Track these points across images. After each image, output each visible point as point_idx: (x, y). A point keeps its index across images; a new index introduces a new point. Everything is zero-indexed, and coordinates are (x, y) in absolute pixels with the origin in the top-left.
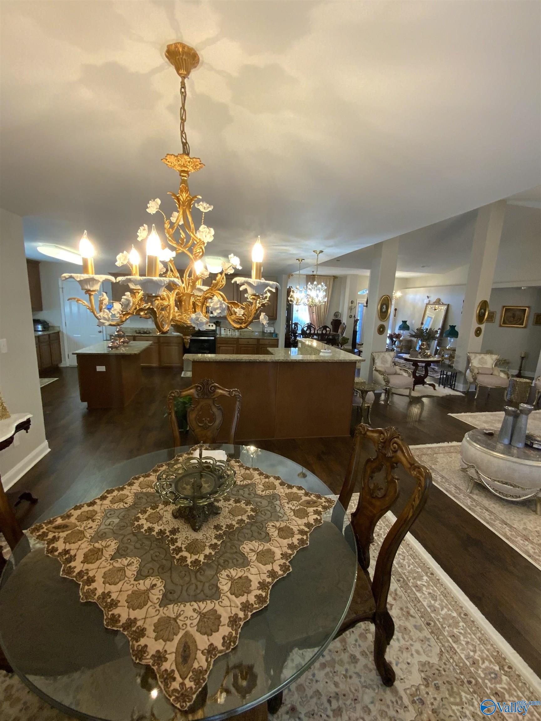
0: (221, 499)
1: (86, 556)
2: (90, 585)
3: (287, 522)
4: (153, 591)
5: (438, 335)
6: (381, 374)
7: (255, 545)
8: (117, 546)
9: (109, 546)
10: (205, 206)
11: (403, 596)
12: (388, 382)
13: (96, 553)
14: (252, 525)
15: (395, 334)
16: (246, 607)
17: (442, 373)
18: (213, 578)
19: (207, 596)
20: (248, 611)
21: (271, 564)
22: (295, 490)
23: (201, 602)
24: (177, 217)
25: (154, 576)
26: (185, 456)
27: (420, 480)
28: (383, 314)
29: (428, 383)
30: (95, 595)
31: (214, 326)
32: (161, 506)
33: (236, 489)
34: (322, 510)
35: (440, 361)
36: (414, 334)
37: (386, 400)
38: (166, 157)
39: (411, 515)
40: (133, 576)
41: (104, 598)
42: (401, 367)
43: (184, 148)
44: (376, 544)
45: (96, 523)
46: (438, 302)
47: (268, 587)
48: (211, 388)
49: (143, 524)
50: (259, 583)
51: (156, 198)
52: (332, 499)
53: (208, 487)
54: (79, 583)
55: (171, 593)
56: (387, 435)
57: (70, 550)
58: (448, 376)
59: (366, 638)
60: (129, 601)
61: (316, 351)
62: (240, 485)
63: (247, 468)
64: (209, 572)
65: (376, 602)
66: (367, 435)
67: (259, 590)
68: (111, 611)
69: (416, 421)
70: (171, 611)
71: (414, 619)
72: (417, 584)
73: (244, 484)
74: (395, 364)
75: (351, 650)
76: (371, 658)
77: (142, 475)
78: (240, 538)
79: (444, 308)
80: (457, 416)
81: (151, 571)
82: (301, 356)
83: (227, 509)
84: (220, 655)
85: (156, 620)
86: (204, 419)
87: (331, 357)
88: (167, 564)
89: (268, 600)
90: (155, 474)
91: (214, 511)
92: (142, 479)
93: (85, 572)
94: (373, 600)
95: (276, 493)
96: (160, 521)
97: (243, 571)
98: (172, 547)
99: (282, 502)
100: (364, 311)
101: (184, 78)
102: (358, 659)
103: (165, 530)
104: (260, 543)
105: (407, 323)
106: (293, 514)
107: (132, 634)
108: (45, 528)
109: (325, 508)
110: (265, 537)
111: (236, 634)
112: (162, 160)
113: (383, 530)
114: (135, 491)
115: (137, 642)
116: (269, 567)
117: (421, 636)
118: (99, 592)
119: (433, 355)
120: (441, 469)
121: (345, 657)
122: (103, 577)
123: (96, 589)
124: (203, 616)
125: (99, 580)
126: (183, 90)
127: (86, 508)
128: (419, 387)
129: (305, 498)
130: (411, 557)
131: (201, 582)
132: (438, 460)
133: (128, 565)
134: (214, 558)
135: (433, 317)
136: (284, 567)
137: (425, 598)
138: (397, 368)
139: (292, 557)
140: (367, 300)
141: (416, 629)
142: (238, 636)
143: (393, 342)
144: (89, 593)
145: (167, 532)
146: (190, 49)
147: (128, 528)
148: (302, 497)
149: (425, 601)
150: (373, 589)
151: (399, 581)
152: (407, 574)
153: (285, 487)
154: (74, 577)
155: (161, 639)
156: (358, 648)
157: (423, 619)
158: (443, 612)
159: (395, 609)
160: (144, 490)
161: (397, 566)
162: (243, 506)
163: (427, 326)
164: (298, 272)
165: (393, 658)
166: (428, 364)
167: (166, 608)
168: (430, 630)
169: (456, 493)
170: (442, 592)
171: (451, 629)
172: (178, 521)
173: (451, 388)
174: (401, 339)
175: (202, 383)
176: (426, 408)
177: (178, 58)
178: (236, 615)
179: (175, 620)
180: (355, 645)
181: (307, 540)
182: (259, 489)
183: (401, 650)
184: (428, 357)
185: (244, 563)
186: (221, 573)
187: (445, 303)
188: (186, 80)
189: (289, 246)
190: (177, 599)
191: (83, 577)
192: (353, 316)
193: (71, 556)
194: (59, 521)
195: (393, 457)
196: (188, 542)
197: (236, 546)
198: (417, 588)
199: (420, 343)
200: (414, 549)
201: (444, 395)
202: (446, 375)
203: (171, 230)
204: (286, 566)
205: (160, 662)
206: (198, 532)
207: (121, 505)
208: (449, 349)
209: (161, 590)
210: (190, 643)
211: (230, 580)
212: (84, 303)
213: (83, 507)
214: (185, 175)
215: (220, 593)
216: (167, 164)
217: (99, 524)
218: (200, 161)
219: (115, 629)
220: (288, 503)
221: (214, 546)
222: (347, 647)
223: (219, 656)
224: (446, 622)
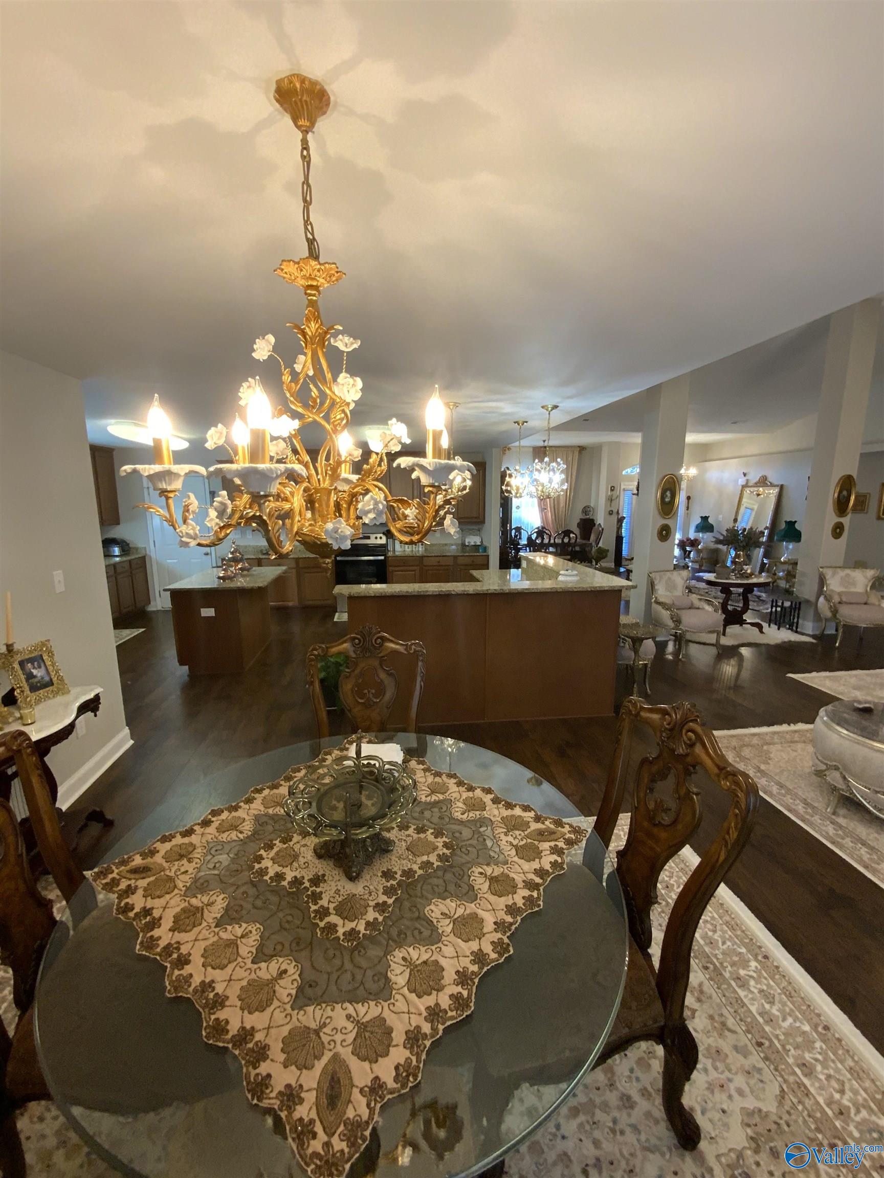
0: (395, 826)
1: (177, 919)
2: (183, 968)
3: (505, 867)
4: (281, 982)
5: (764, 539)
6: (667, 609)
7: (450, 905)
8: (225, 904)
9: (213, 903)
10: (347, 342)
11: (714, 995)
12: (678, 621)
13: (193, 915)
14: (445, 871)
15: (688, 539)
16: (434, 1014)
17: (774, 604)
18: (380, 962)
19: (370, 993)
20: (438, 1022)
21: (477, 940)
22: (518, 811)
23: (360, 1004)
24: (303, 363)
25: (284, 957)
26: (336, 753)
27: (737, 796)
28: (667, 507)
29: (748, 621)
30: (190, 986)
31: (384, 538)
32: (296, 838)
33: (418, 809)
34: (564, 847)
35: (769, 582)
36: (721, 538)
37: (676, 653)
38: (281, 265)
39: (722, 858)
40: (250, 954)
41: (203, 992)
42: (702, 595)
43: (310, 249)
44: (664, 903)
45: (193, 865)
46: (763, 482)
47: (472, 980)
48: (376, 640)
49: (267, 868)
50: (458, 972)
51: (267, 334)
52: (582, 828)
53: (373, 805)
54: (166, 964)
55: (310, 986)
56: (677, 716)
57: (153, 908)
58: (785, 608)
59: (649, 1065)
60: (243, 997)
61: (552, 573)
62: (426, 803)
63: (438, 774)
64: (374, 952)
65: (665, 1007)
66: (641, 717)
67: (457, 985)
68: (214, 1013)
69: (730, 688)
70: (311, 1016)
71: (734, 1036)
72: (739, 974)
73: (432, 800)
74: (690, 591)
75: (623, 1085)
76: (659, 1100)
77: (268, 784)
78: (425, 893)
79: (774, 492)
80: (803, 678)
81: (279, 947)
82: (528, 582)
83: (404, 844)
84: (390, 1096)
85: (285, 1031)
86: (366, 691)
87: (578, 581)
88: (305, 934)
89: (472, 1004)
90: (288, 784)
91: (383, 847)
92: (266, 792)
93: (175, 946)
94: (658, 1005)
95: (486, 816)
96: (294, 863)
97: (429, 950)
98: (313, 908)
99: (496, 832)
100: (634, 502)
101: (305, 132)
102: (635, 1103)
103: (303, 877)
104: (458, 903)
105: (710, 520)
106: (515, 853)
107: (247, 1054)
108: (116, 871)
109: (570, 843)
110: (467, 893)
111: (418, 1061)
112: (275, 271)
113: (675, 878)
114: (256, 812)
115: (255, 1068)
116: (474, 946)
117: (747, 1063)
118: (196, 981)
119: (757, 573)
120: (778, 771)
121: (612, 1098)
122: (202, 956)
123: (191, 975)
124: (362, 1027)
125: (197, 960)
126: (305, 153)
127: (178, 840)
128: (733, 629)
129: (535, 826)
130: (728, 927)
131: (360, 968)
132: (772, 755)
133: (242, 936)
134: (381, 928)
135: (756, 507)
136: (498, 946)
137: (753, 999)
138: (694, 598)
139: (513, 927)
140: (638, 483)
141: (737, 1052)
142: (421, 1065)
143: (686, 554)
144: (180, 981)
145: (305, 881)
146: (314, 83)
147: (243, 873)
148: (530, 824)
149: (753, 1004)
150: (658, 985)
151: (706, 968)
152: (720, 956)
153: (501, 806)
154: (156, 955)
155: (294, 1063)
156: (634, 1083)
157: (750, 1036)
158: (785, 1025)
159: (700, 1017)
160: (270, 811)
161: (702, 942)
162: (431, 838)
163: (745, 523)
164: (517, 444)
165: (697, 1101)
166: (749, 589)
167: (302, 1012)
168: (762, 1055)
169: (806, 813)
170: (784, 988)
171: (800, 1052)
172: (325, 863)
173: (792, 630)
174: (699, 547)
175: (361, 632)
176: (747, 665)
177: (295, 102)
178: (418, 1028)
179: (317, 1032)
180: (630, 1077)
181: (538, 898)
182: (457, 810)
183: (710, 1088)
184: (747, 577)
185: (433, 937)
186: (393, 953)
187: (776, 483)
188: (310, 136)
189: (501, 400)
190: (322, 996)
191: (170, 956)
192: (615, 511)
193: (154, 918)
194: (138, 861)
195: (687, 755)
196: (340, 899)
197: (418, 906)
198: (740, 983)
199: (733, 553)
200: (732, 913)
201: (779, 641)
202: (782, 607)
203: (293, 384)
204: (503, 943)
205: (291, 1103)
206: (357, 882)
207: (234, 835)
208: (785, 563)
209: (295, 980)
210: (341, 1075)
211: (408, 967)
212: (158, 511)
213: (174, 837)
214: (313, 292)
215: (392, 989)
216: (284, 278)
217: (198, 866)
218: (337, 268)
219: (221, 1044)
220: (506, 834)
221: (381, 907)
222: (615, 1081)
223: (389, 1099)
224: (791, 1041)
